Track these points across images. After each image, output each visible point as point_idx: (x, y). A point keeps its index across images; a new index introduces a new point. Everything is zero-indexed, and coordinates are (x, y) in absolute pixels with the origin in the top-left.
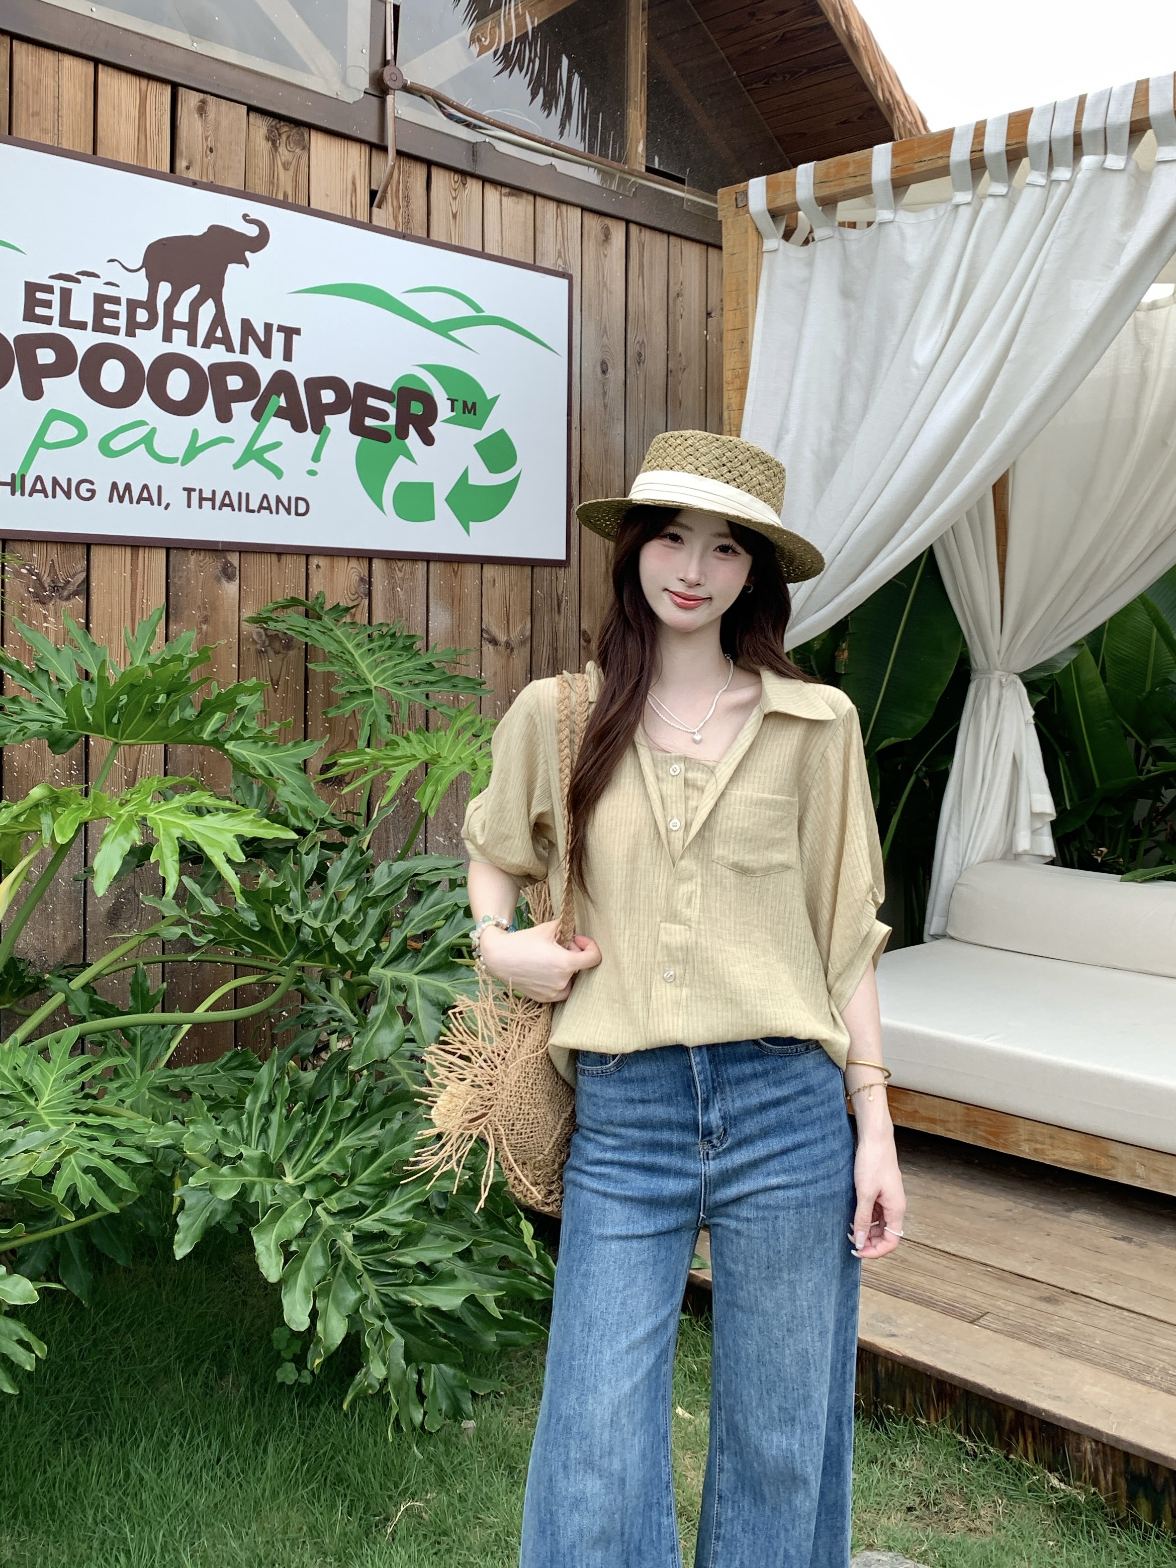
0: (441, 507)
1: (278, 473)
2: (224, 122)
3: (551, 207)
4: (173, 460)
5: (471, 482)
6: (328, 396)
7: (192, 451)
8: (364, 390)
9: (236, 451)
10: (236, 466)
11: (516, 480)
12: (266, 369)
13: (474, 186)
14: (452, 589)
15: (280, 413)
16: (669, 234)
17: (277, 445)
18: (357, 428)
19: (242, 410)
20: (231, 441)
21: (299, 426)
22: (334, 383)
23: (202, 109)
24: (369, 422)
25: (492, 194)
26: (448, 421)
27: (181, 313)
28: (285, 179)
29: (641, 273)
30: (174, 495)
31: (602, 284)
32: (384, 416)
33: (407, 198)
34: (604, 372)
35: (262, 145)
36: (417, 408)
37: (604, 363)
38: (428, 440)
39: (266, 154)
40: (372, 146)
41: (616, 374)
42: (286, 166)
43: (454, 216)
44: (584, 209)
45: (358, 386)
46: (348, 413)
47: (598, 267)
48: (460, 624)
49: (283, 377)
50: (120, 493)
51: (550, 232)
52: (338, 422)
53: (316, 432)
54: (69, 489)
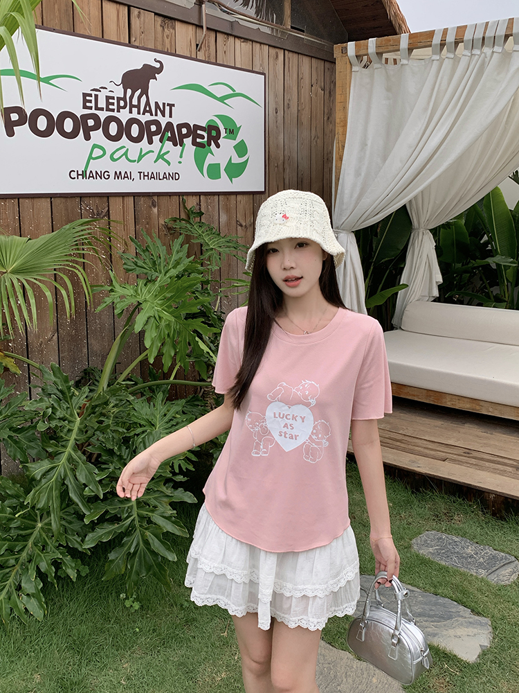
0: (223, 173)
1: (168, 163)
2: (147, 21)
3: (258, 45)
4: (135, 161)
5: (233, 162)
6: (184, 131)
7: (141, 157)
8: (197, 127)
9: (155, 155)
10: (155, 162)
11: (247, 160)
12: (163, 121)
13: (231, 39)
14: (227, 205)
15: (169, 139)
16: (298, 53)
17: (168, 152)
18: (194, 143)
19: (156, 138)
20: (153, 152)
21: (175, 145)
22: (186, 125)
23: (139, 16)
24: (198, 140)
25: (238, 41)
26: (224, 137)
28: (167, 41)
29: (289, 71)
30: (135, 175)
31: (276, 76)
32: (202, 137)
33: (209, 46)
34: (276, 113)
35: (160, 29)
36: (214, 133)
37: (276, 109)
38: (218, 146)
39: (161, 32)
40: (197, 26)
41: (281, 113)
42: (167, 37)
43: (225, 52)
44: (269, 46)
45: (194, 126)
46: (191, 137)
47: (274, 69)
48: (230, 219)
49: (169, 125)
50: (118, 175)
51: (258, 56)
52: (188, 141)
53: (181, 146)
54: (102, 175)
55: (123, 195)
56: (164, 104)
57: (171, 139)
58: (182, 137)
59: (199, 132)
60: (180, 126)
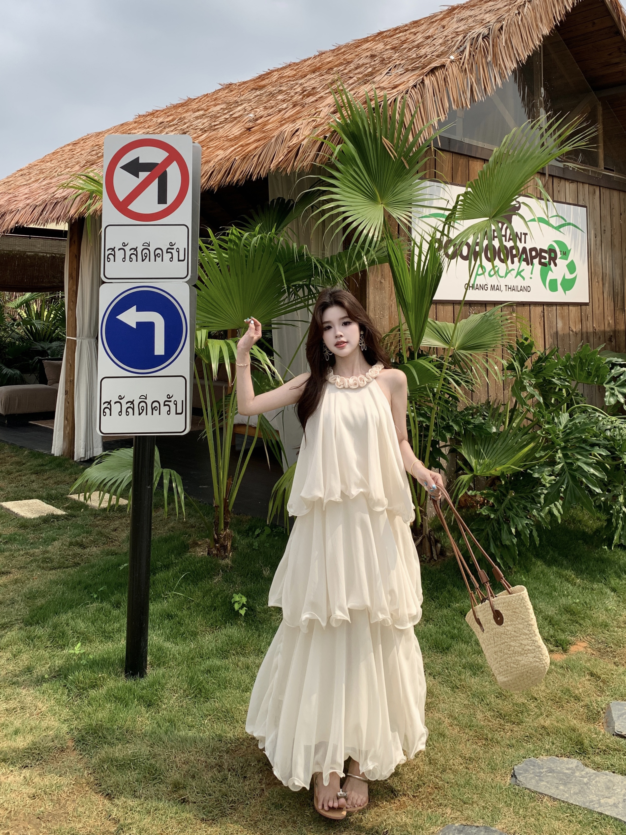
0: (559, 287)
1: (524, 279)
3: (581, 184)
4: (502, 277)
5: (566, 278)
6: (534, 253)
7: (507, 274)
8: (542, 251)
9: (514, 273)
10: (516, 277)
11: (576, 277)
12: (520, 246)
13: (563, 181)
14: (562, 313)
15: (524, 260)
16: (610, 188)
17: (524, 270)
18: (540, 263)
19: (516, 260)
20: (514, 270)
21: (528, 264)
22: (534, 249)
24: (543, 261)
25: (567, 184)
26: (560, 258)
27: (503, 233)
29: (604, 203)
30: (503, 288)
31: (594, 208)
32: (545, 258)
33: (549, 188)
34: (596, 237)
36: (553, 255)
37: (595, 234)
38: (556, 265)
41: (599, 239)
43: (559, 192)
44: (589, 184)
45: (540, 249)
46: (538, 259)
47: (593, 203)
48: (564, 324)
49: (524, 249)
50: (493, 288)
51: (581, 193)
52: (536, 261)
53: (532, 265)
54: (483, 287)
55: (495, 303)
56: (521, 233)
57: (526, 260)
58: (533, 258)
59: (543, 254)
60: (531, 250)
